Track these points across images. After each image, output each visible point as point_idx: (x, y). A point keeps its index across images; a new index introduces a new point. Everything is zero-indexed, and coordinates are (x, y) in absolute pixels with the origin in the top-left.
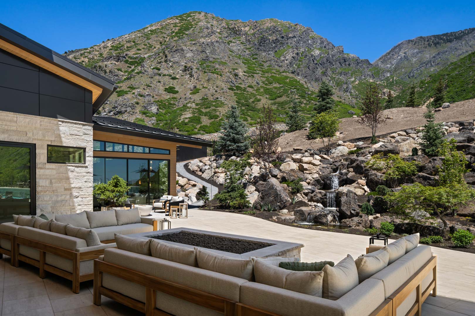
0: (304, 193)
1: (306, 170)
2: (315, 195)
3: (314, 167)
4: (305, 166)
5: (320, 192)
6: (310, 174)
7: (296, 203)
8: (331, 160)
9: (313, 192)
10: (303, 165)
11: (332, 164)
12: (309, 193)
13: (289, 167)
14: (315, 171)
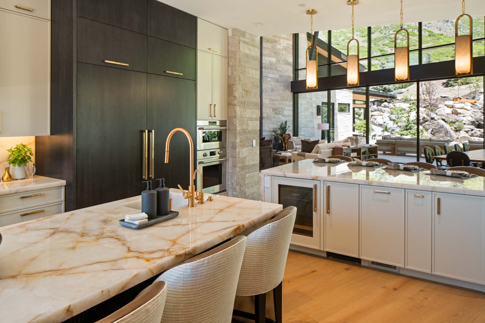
0: (465, 131)
1: (460, 114)
2: (475, 132)
3: (467, 111)
4: (459, 111)
5: (479, 131)
6: (463, 117)
7: (461, 137)
8: (480, 106)
9: (472, 130)
10: (457, 110)
11: (481, 109)
12: (469, 131)
13: (444, 112)
14: (468, 115)
